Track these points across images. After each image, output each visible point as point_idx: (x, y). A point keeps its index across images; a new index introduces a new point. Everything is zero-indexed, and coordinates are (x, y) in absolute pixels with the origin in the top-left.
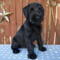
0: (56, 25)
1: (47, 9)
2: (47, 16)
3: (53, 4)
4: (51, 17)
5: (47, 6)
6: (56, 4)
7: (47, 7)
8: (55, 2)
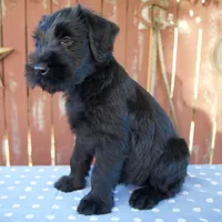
0: (171, 96)
1: (141, 38)
2: (141, 62)
3: (163, 21)
4: (154, 68)
5: (141, 26)
6: (172, 23)
7: (142, 31)
8: (171, 15)
